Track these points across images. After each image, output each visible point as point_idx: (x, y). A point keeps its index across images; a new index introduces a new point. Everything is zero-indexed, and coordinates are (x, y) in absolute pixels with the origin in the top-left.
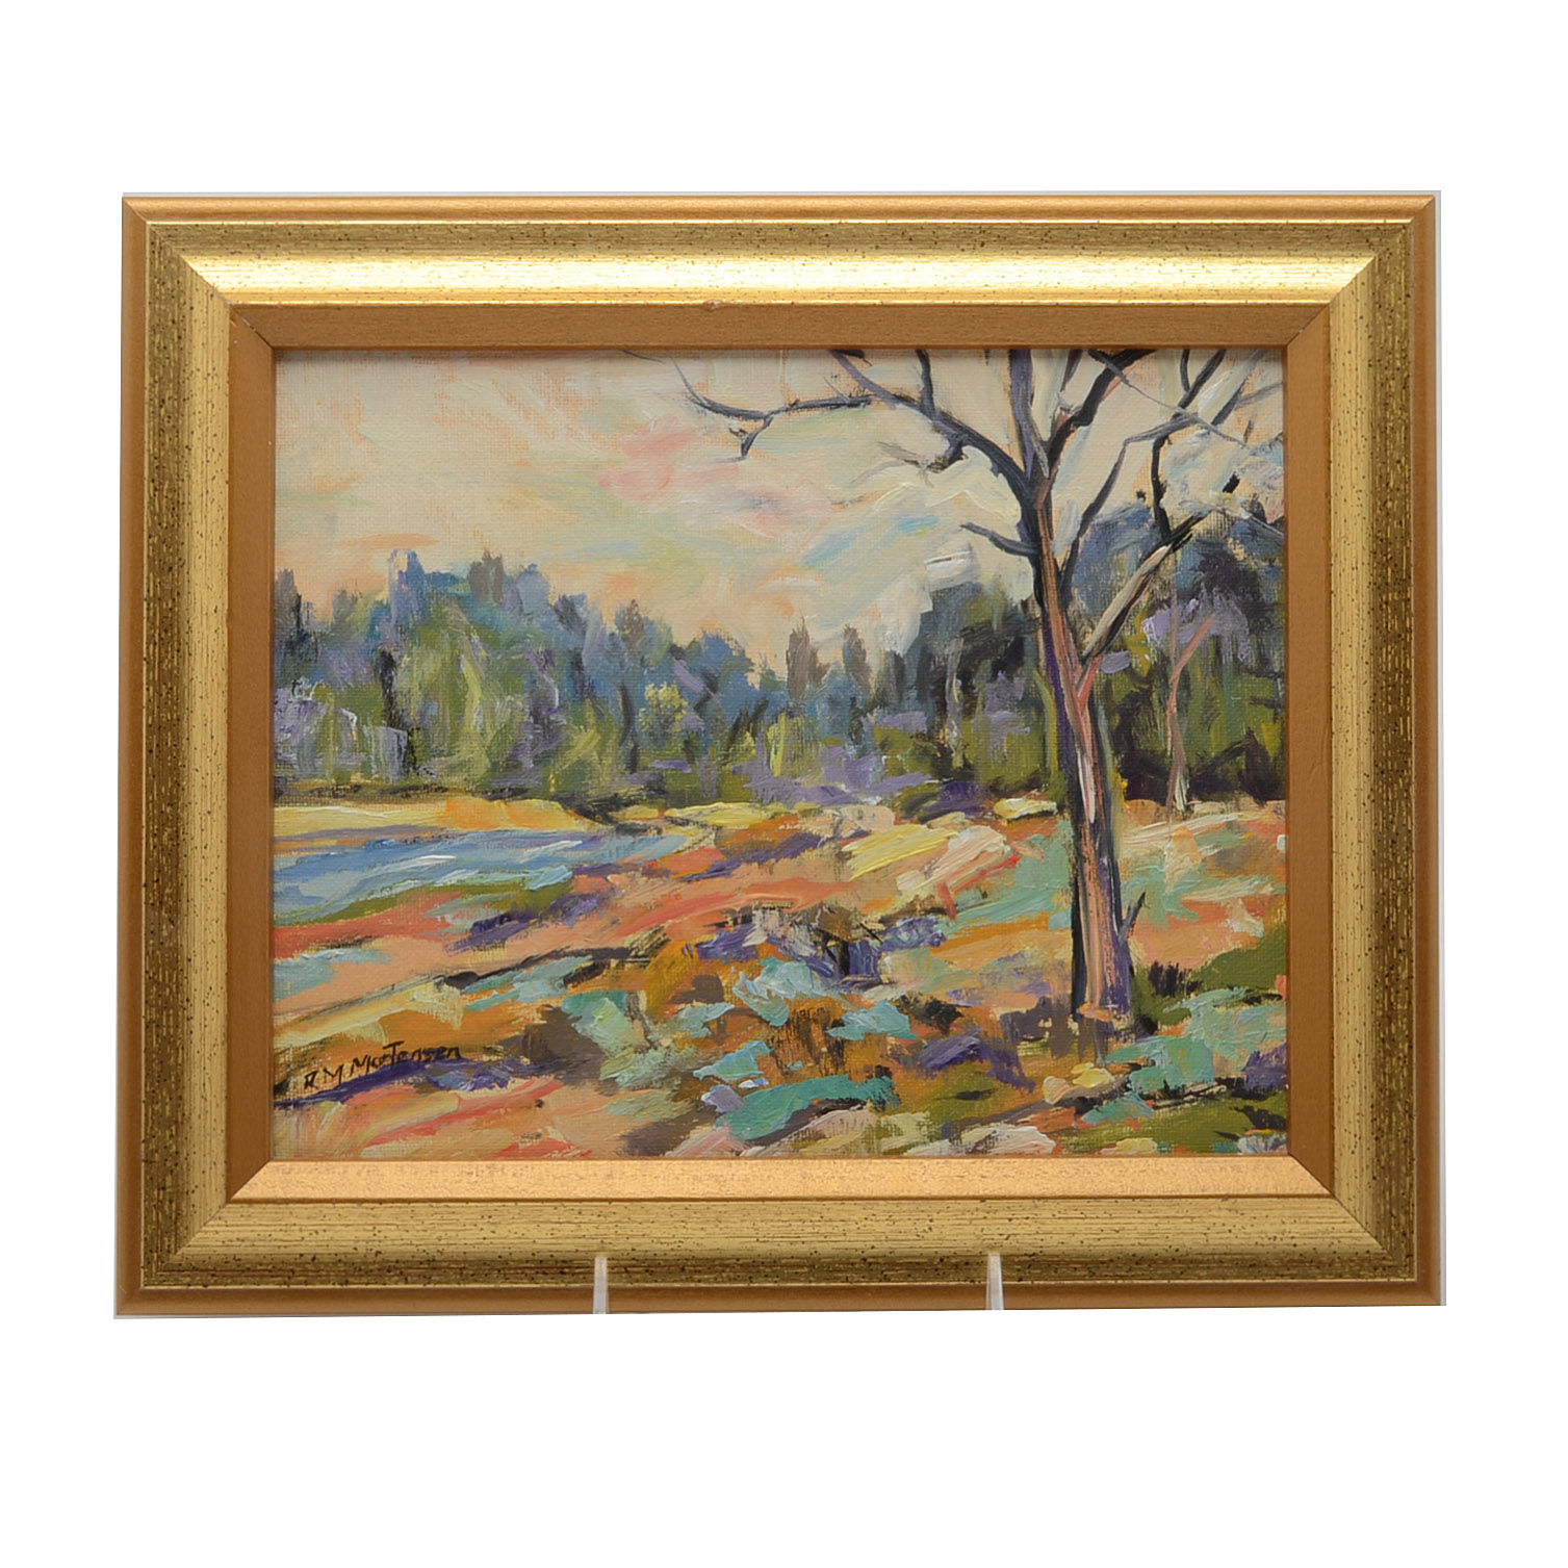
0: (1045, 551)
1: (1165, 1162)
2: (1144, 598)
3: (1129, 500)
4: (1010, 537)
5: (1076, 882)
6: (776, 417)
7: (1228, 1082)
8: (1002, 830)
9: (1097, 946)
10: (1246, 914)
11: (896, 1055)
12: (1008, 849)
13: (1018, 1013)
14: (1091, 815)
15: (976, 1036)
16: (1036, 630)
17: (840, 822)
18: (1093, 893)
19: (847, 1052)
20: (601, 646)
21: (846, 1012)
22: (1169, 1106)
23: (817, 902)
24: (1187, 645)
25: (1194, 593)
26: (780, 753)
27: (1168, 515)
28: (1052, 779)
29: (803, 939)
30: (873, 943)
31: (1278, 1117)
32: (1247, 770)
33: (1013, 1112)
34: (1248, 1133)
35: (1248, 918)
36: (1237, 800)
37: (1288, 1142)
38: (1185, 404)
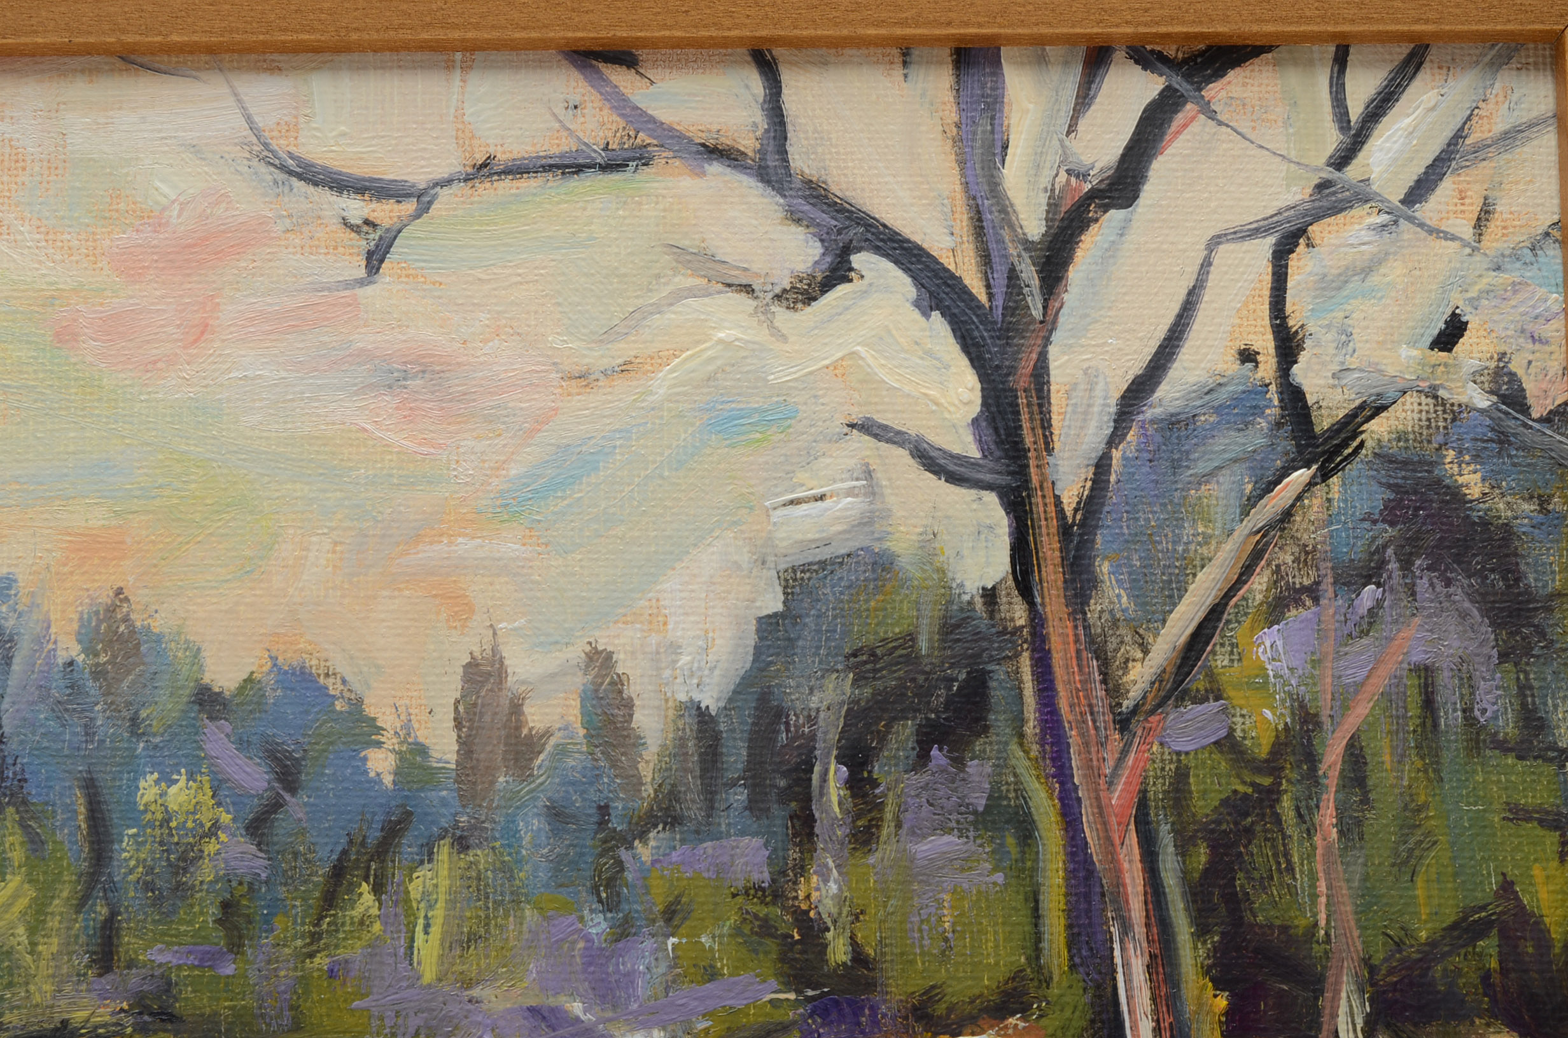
0: (1035, 480)
2: (1259, 584)
3: (1220, 367)
4: (956, 449)
6: (444, 193)
16: (1017, 655)
20: (44, 690)
24: (1359, 686)
25: (1371, 572)
26: (436, 930)
27: (1310, 400)
28: (1054, 992)
32: (1504, 971)
38: (1342, 160)
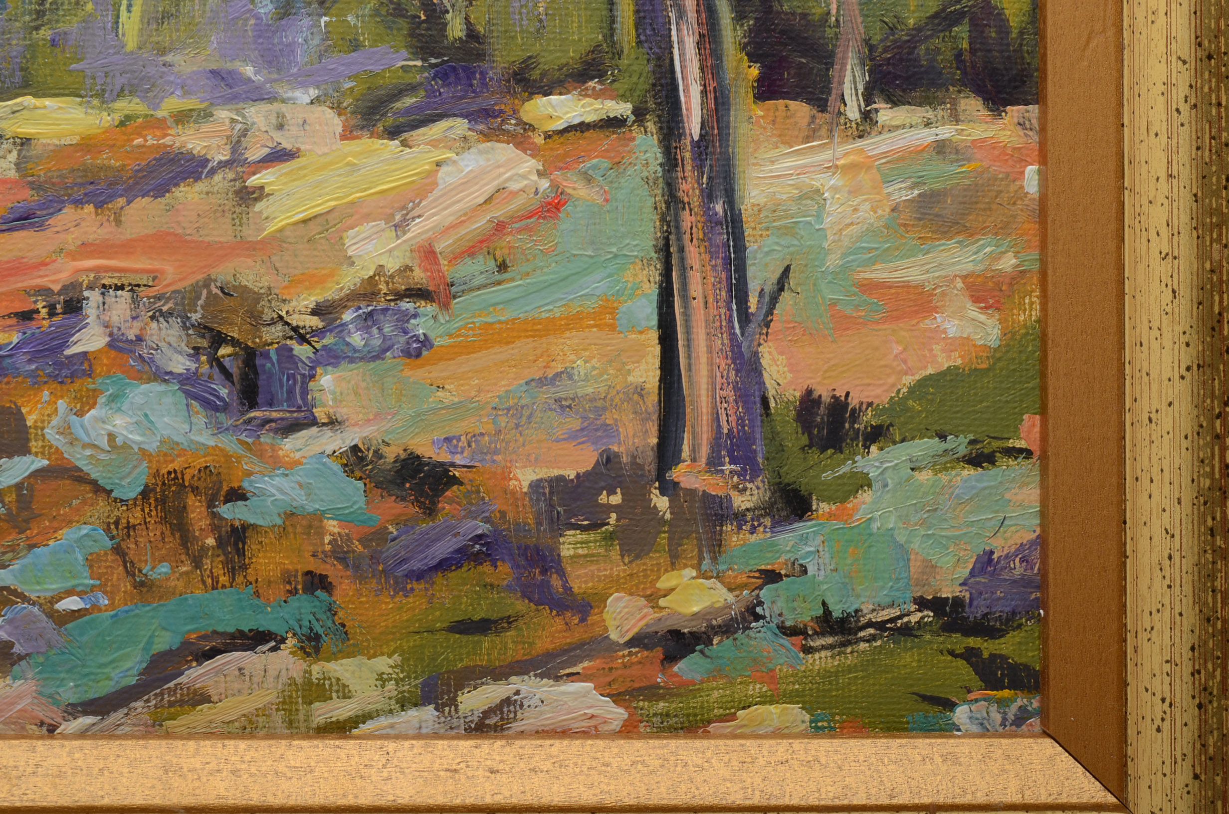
1: (823, 747)
5: (667, 245)
7: (937, 605)
8: (535, 152)
9: (704, 359)
10: (969, 305)
11: (340, 554)
12: (544, 184)
13: (560, 479)
14: (693, 124)
15: (487, 520)
17: (244, 133)
18: (696, 266)
19: (252, 546)
21: (250, 474)
22: (831, 647)
23: (200, 277)
26: (137, 9)
28: (624, 62)
29: (172, 340)
30: (302, 351)
31: (1026, 667)
32: (973, 51)
33: (550, 656)
34: (971, 696)
35: (973, 312)
36: (954, 104)
37: (1043, 713)
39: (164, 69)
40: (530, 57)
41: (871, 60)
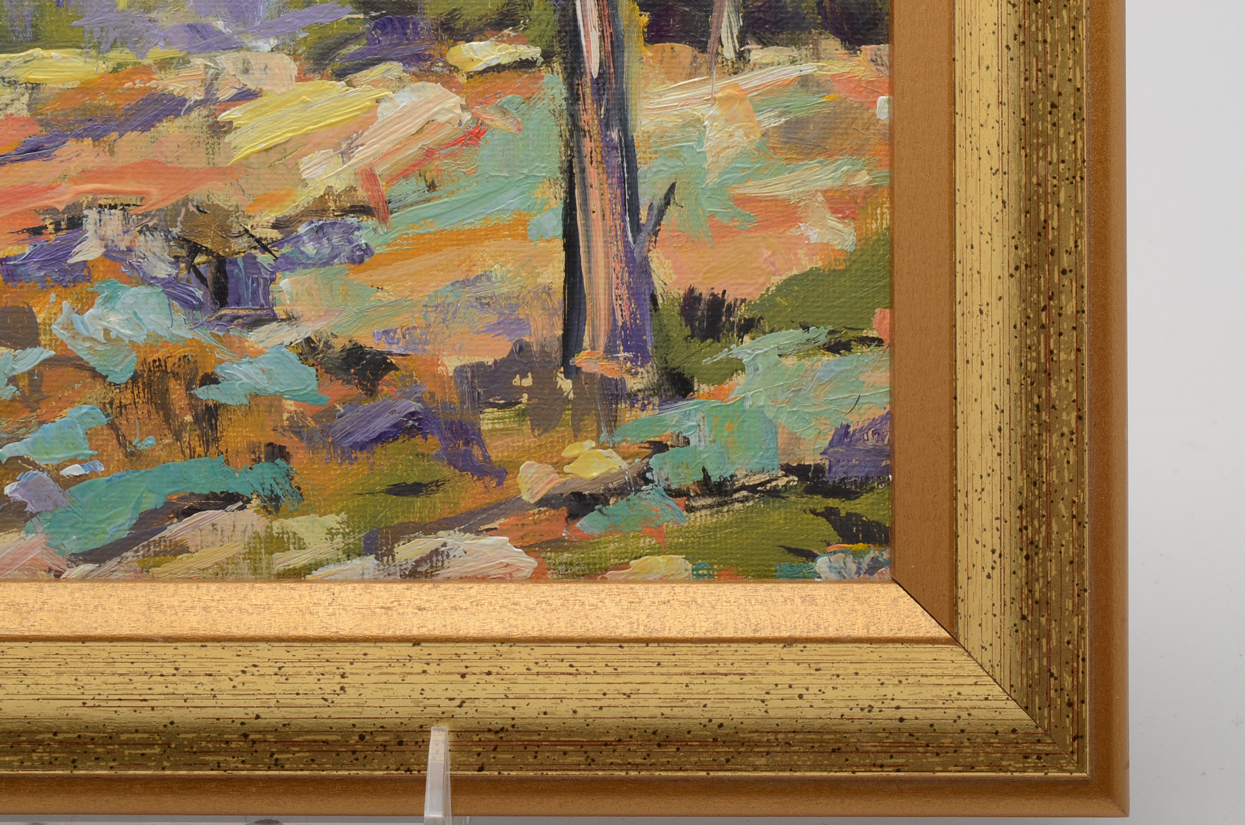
1: (703, 591)
5: (571, 167)
7: (801, 471)
8: (459, 89)
9: (601, 263)
10: (829, 215)
11: (296, 429)
12: (467, 117)
13: (481, 365)
14: (593, 62)
15: (419, 400)
17: (216, 77)
18: (596, 184)
19: (222, 421)
21: (221, 362)
22: (710, 507)
23: (180, 197)
28: (535, 12)
29: (157, 250)
30: (264, 258)
31: (878, 524)
33: (472, 514)
34: (831, 549)
35: (832, 221)
36: (816, 44)
37: (891, 563)
39: (150, 24)
40: (455, 10)
41: (744, 8)
